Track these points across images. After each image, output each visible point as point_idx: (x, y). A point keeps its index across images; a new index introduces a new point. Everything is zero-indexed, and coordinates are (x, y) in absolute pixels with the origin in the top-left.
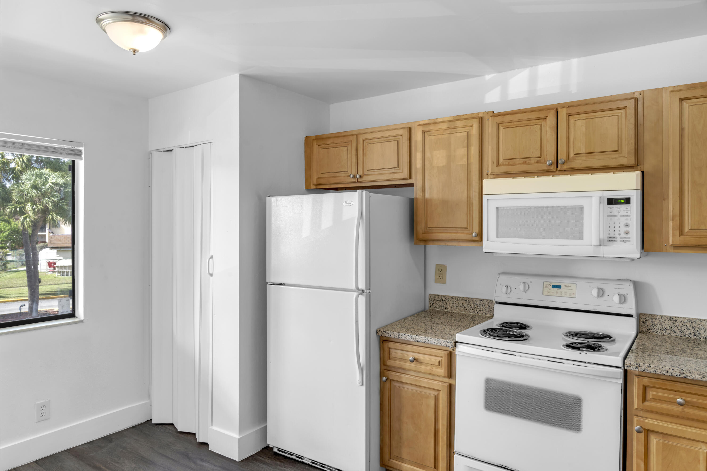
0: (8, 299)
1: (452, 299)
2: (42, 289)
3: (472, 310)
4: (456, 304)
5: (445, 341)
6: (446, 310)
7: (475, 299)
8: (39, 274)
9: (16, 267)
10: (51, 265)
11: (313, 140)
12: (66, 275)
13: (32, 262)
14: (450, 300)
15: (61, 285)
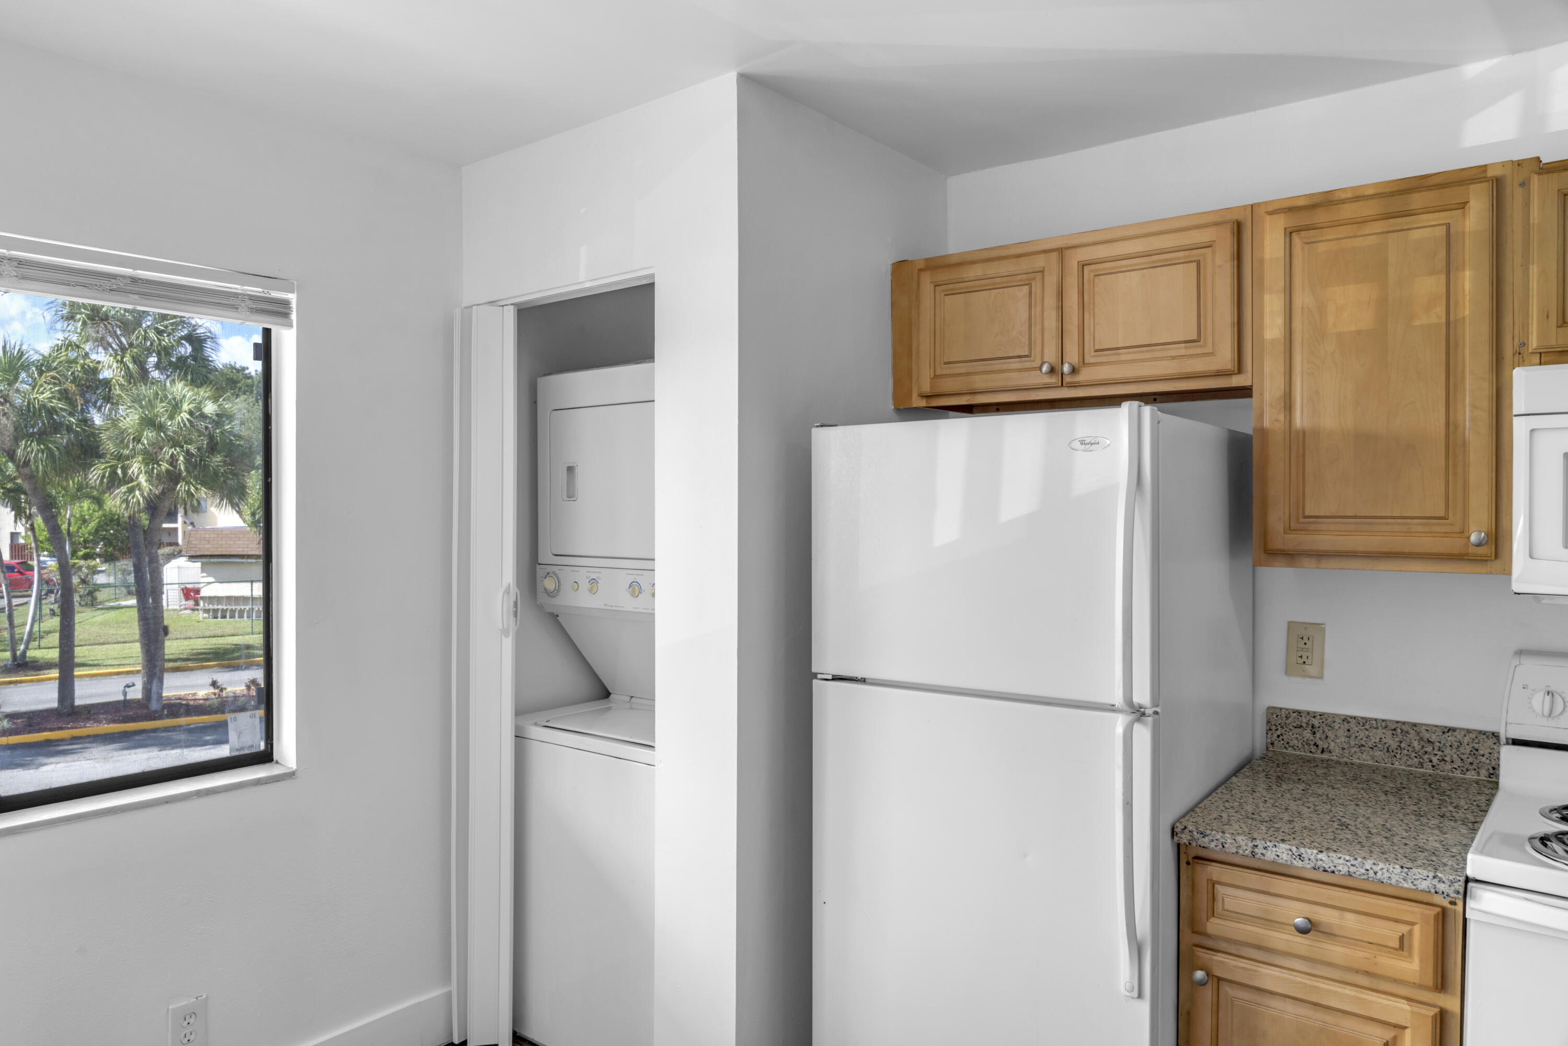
0: (99, 670)
1: (1345, 723)
2: (172, 647)
3: (1416, 759)
4: (1359, 738)
5: (1431, 874)
6: (1325, 756)
7: (1424, 727)
8: (165, 615)
9: (116, 598)
10: (190, 593)
11: (920, 270)
12: (222, 618)
13: (148, 585)
14: (1337, 727)
15: (211, 639)
